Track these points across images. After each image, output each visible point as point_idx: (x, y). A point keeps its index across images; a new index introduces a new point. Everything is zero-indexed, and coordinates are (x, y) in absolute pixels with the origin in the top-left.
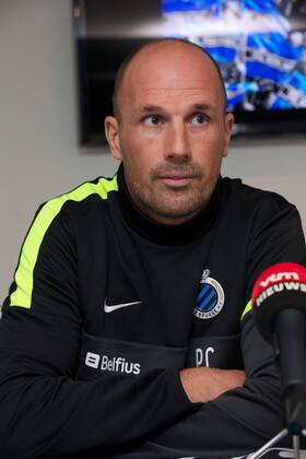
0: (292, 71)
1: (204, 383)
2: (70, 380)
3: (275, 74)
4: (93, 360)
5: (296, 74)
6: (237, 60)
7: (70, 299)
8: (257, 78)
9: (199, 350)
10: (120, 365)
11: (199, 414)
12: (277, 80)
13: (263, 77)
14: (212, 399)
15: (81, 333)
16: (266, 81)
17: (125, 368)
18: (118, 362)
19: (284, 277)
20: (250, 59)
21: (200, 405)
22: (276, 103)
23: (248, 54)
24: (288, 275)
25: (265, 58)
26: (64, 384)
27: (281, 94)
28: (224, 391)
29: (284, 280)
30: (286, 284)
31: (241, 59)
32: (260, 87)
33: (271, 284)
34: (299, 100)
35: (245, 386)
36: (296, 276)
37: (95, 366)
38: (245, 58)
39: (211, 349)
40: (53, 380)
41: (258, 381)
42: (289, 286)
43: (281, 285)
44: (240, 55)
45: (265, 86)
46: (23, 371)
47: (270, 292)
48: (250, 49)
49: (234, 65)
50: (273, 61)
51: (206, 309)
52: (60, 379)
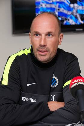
0: (70, 15)
1: (54, 106)
2: (18, 105)
3: (66, 15)
4: (24, 99)
5: (71, 15)
6: (55, 11)
7: (18, 82)
8: (61, 16)
9: (52, 96)
10: (31, 100)
11: (53, 114)
12: (66, 17)
13: (63, 16)
14: (56, 110)
15: (20, 91)
16: (63, 17)
17: (32, 101)
18: (30, 99)
19: (79, 81)
20: (59, 11)
21: (53, 112)
22: (66, 23)
23: (59, 10)
24: (80, 80)
25: (63, 11)
26: (17, 106)
27: (67, 21)
28: (59, 108)
29: (79, 82)
30: (79, 83)
31: (57, 11)
32: (62, 19)
33: (75, 83)
34: (72, 23)
35: (65, 107)
36: (82, 81)
37: (25, 100)
38: (58, 11)
39: (55, 96)
40: (14, 105)
41: (68, 106)
42: (80, 83)
43: (78, 83)
44: (56, 10)
45: (63, 18)
46: (6, 103)
47: (75, 85)
48: (59, 8)
49: (55, 13)
50: (65, 12)
51: (54, 85)
52: (16, 104)
